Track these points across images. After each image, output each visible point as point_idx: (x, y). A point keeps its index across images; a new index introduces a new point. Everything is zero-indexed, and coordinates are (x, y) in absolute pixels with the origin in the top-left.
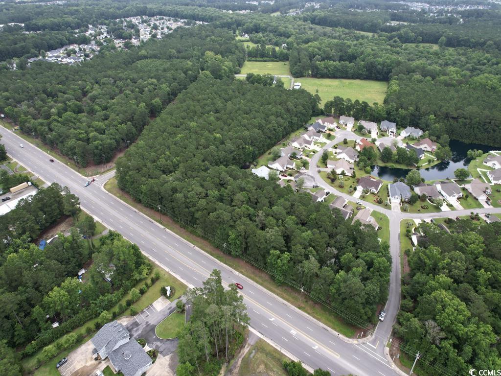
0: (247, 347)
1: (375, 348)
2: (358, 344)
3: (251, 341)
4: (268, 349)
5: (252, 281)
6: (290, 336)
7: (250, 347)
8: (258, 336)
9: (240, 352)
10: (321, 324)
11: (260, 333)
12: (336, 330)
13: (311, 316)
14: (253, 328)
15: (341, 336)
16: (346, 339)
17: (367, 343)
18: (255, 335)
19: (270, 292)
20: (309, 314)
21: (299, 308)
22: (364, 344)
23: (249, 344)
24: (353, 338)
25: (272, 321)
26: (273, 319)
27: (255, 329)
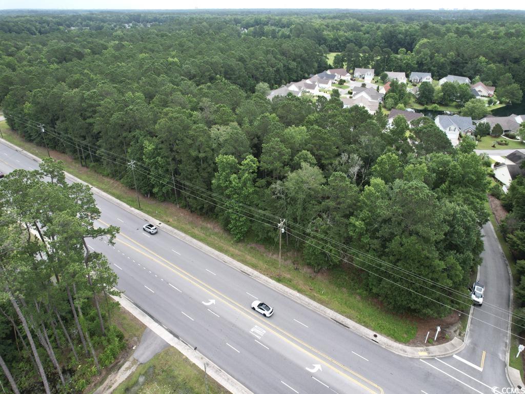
0: (128, 369)
1: (481, 369)
2: (432, 359)
3: (142, 353)
4: (181, 374)
5: (183, 235)
6: (248, 342)
7: (134, 369)
8: (163, 341)
9: (101, 383)
10: (331, 313)
11: (171, 332)
12: (367, 326)
13: (306, 295)
14: (156, 321)
15: (382, 339)
16: (397, 347)
17: (455, 356)
18: (156, 337)
19: (217, 252)
20: (300, 291)
21: (279, 280)
22: (447, 358)
23: (135, 361)
24: (414, 344)
25: (206, 307)
26: (212, 302)
27: (160, 323)
